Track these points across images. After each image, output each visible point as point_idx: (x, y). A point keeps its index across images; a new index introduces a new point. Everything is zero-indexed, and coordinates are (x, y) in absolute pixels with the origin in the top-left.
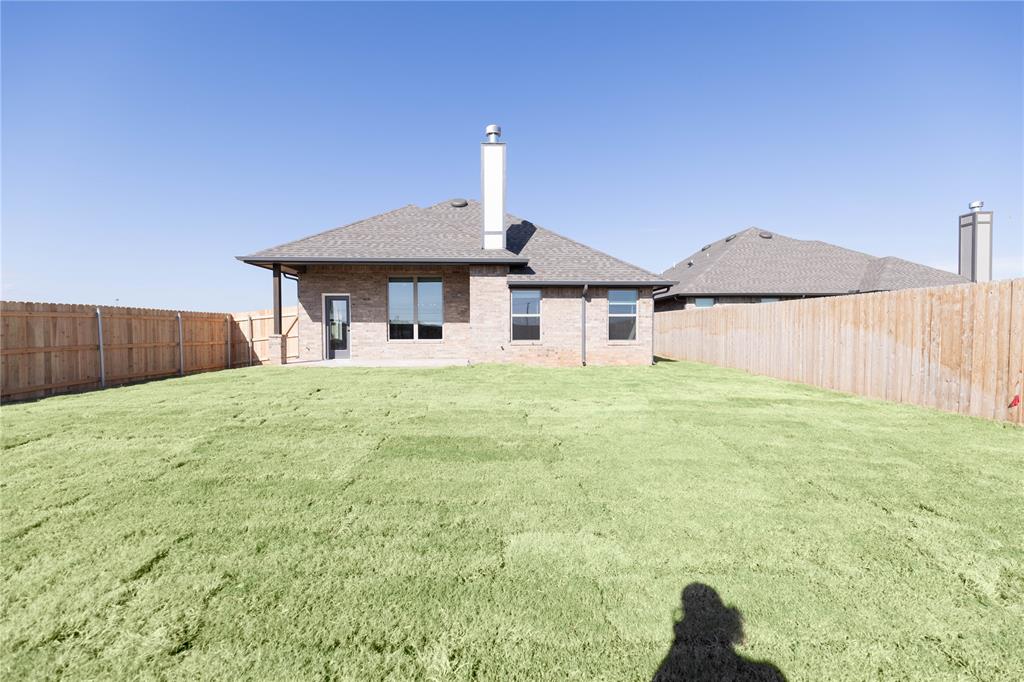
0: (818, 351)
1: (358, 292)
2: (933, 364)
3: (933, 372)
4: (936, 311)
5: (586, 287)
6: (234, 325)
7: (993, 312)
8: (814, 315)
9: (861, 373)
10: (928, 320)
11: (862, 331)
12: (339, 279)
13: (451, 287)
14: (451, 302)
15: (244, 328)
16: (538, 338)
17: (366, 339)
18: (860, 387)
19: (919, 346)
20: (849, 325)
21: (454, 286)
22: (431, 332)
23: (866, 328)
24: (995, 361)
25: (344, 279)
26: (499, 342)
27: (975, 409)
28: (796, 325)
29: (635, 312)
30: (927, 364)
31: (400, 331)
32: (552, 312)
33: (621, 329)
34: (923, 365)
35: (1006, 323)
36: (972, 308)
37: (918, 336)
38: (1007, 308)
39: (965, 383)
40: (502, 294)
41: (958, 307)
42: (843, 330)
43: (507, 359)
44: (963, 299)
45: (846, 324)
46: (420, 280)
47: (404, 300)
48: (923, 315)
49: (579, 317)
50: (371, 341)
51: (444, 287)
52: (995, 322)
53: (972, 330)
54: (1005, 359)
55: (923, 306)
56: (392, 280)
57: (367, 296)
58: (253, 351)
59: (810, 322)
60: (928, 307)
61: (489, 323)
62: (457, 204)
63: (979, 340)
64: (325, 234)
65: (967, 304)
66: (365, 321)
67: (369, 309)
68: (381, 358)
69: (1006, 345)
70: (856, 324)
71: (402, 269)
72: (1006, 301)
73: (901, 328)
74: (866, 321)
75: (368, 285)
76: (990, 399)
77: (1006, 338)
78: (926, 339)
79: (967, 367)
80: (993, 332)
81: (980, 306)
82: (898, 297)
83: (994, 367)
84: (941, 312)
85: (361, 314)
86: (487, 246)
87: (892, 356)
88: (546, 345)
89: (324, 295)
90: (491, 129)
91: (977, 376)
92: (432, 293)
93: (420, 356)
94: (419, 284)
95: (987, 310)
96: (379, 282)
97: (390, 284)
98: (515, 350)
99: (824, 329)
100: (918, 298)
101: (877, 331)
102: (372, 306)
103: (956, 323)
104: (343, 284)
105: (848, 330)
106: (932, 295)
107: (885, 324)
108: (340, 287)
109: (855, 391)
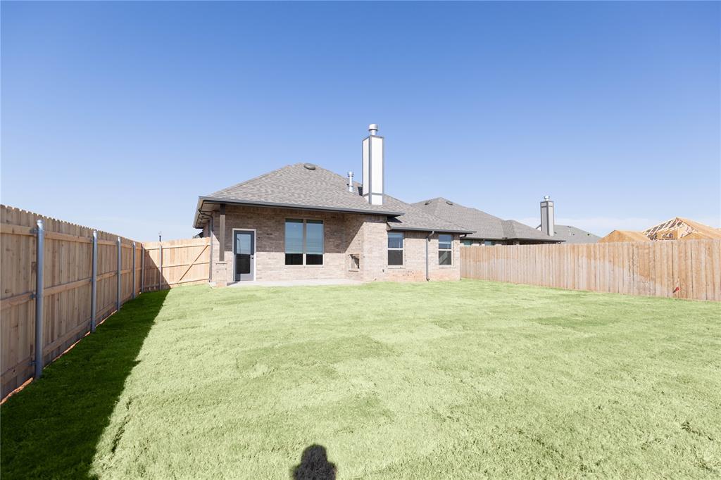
0: (564, 270)
1: (263, 228)
2: (635, 276)
3: (635, 279)
4: (635, 252)
5: (433, 232)
6: (145, 254)
7: (664, 253)
8: (560, 253)
9: (593, 281)
10: (631, 256)
11: (593, 261)
12: (248, 218)
13: (330, 228)
14: (330, 238)
15: (155, 257)
16: (401, 264)
17: (268, 264)
18: (593, 287)
19: (627, 267)
20: (584, 257)
21: (332, 226)
22: (315, 260)
23: (595, 259)
24: (666, 273)
25: (251, 218)
26: (381, 266)
27: (658, 293)
28: (547, 257)
29: (450, 248)
30: (632, 276)
31: (293, 259)
32: (411, 246)
33: (446, 259)
34: (630, 276)
35: (670, 259)
36: (654, 252)
37: (626, 263)
38: (671, 253)
39: (652, 283)
40: (382, 235)
41: (647, 251)
42: (580, 261)
43: (386, 278)
44: (649, 248)
45: (582, 257)
46: (308, 221)
47: (297, 236)
48: (628, 255)
49: (424, 250)
50: (272, 267)
51: (325, 227)
52: (665, 257)
53: (654, 261)
54: (671, 273)
55: (628, 250)
56: (288, 220)
57: (270, 232)
58: (162, 276)
59: (557, 256)
60: (631, 251)
61: (376, 254)
62: (309, 167)
63: (658, 265)
64: (250, 182)
65: (651, 250)
66: (268, 251)
67: (271, 241)
68: (280, 279)
69: (671, 267)
70: (589, 257)
71: (296, 213)
72: (670, 248)
73: (616, 260)
74: (595, 256)
75: (270, 223)
76: (665, 289)
77: (671, 264)
78: (631, 264)
79: (653, 277)
80: (665, 261)
81: (658, 251)
82: (614, 246)
83: (666, 276)
84: (638, 252)
85: (265, 245)
86: (374, 202)
87: (612, 272)
88: (408, 268)
89: (234, 229)
90: (372, 126)
91: (658, 280)
92: (316, 231)
93: (308, 277)
94: (308, 224)
95: (661, 253)
96: (279, 221)
97: (286, 223)
98: (391, 271)
99: (568, 260)
100: (626, 246)
101: (602, 260)
102: (274, 240)
103: (646, 258)
104: (251, 221)
105: (583, 261)
106: (633, 245)
107: (607, 258)
108: (248, 224)
109: (589, 289)
